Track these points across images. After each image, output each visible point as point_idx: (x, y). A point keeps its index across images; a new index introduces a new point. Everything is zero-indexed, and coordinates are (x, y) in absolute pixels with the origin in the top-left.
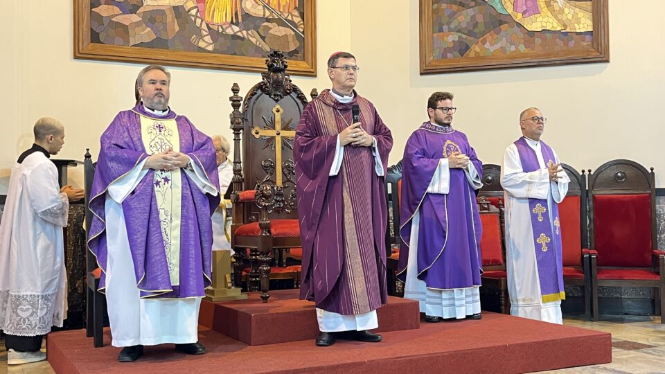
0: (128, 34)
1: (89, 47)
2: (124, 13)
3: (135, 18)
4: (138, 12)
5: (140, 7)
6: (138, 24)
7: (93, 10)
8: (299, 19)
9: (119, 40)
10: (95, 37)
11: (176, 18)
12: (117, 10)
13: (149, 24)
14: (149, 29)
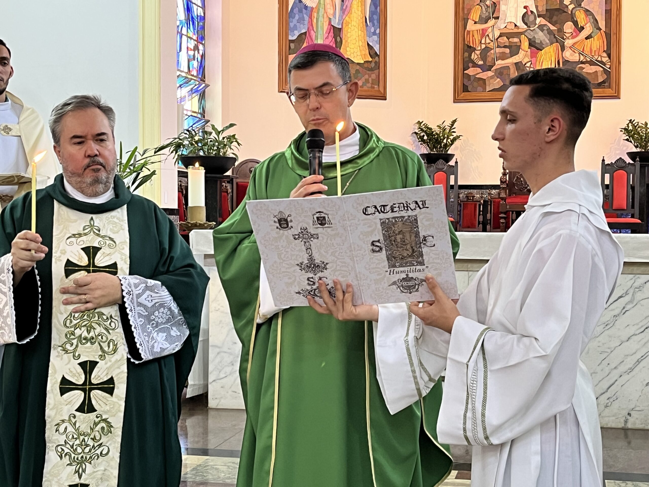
0: (486, 84)
1: (462, 95)
2: (483, 72)
3: (490, 73)
4: (492, 69)
5: (493, 66)
6: (492, 77)
7: (465, 72)
8: (607, 59)
9: (479, 89)
10: (465, 89)
11: (517, 70)
12: (479, 70)
13: (499, 76)
14: (499, 79)
